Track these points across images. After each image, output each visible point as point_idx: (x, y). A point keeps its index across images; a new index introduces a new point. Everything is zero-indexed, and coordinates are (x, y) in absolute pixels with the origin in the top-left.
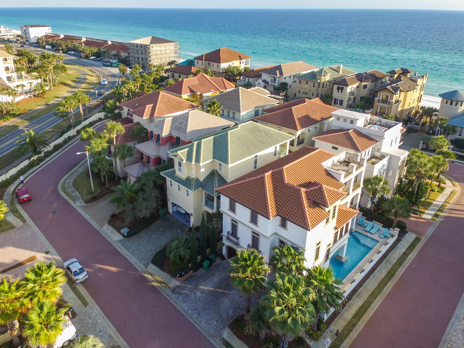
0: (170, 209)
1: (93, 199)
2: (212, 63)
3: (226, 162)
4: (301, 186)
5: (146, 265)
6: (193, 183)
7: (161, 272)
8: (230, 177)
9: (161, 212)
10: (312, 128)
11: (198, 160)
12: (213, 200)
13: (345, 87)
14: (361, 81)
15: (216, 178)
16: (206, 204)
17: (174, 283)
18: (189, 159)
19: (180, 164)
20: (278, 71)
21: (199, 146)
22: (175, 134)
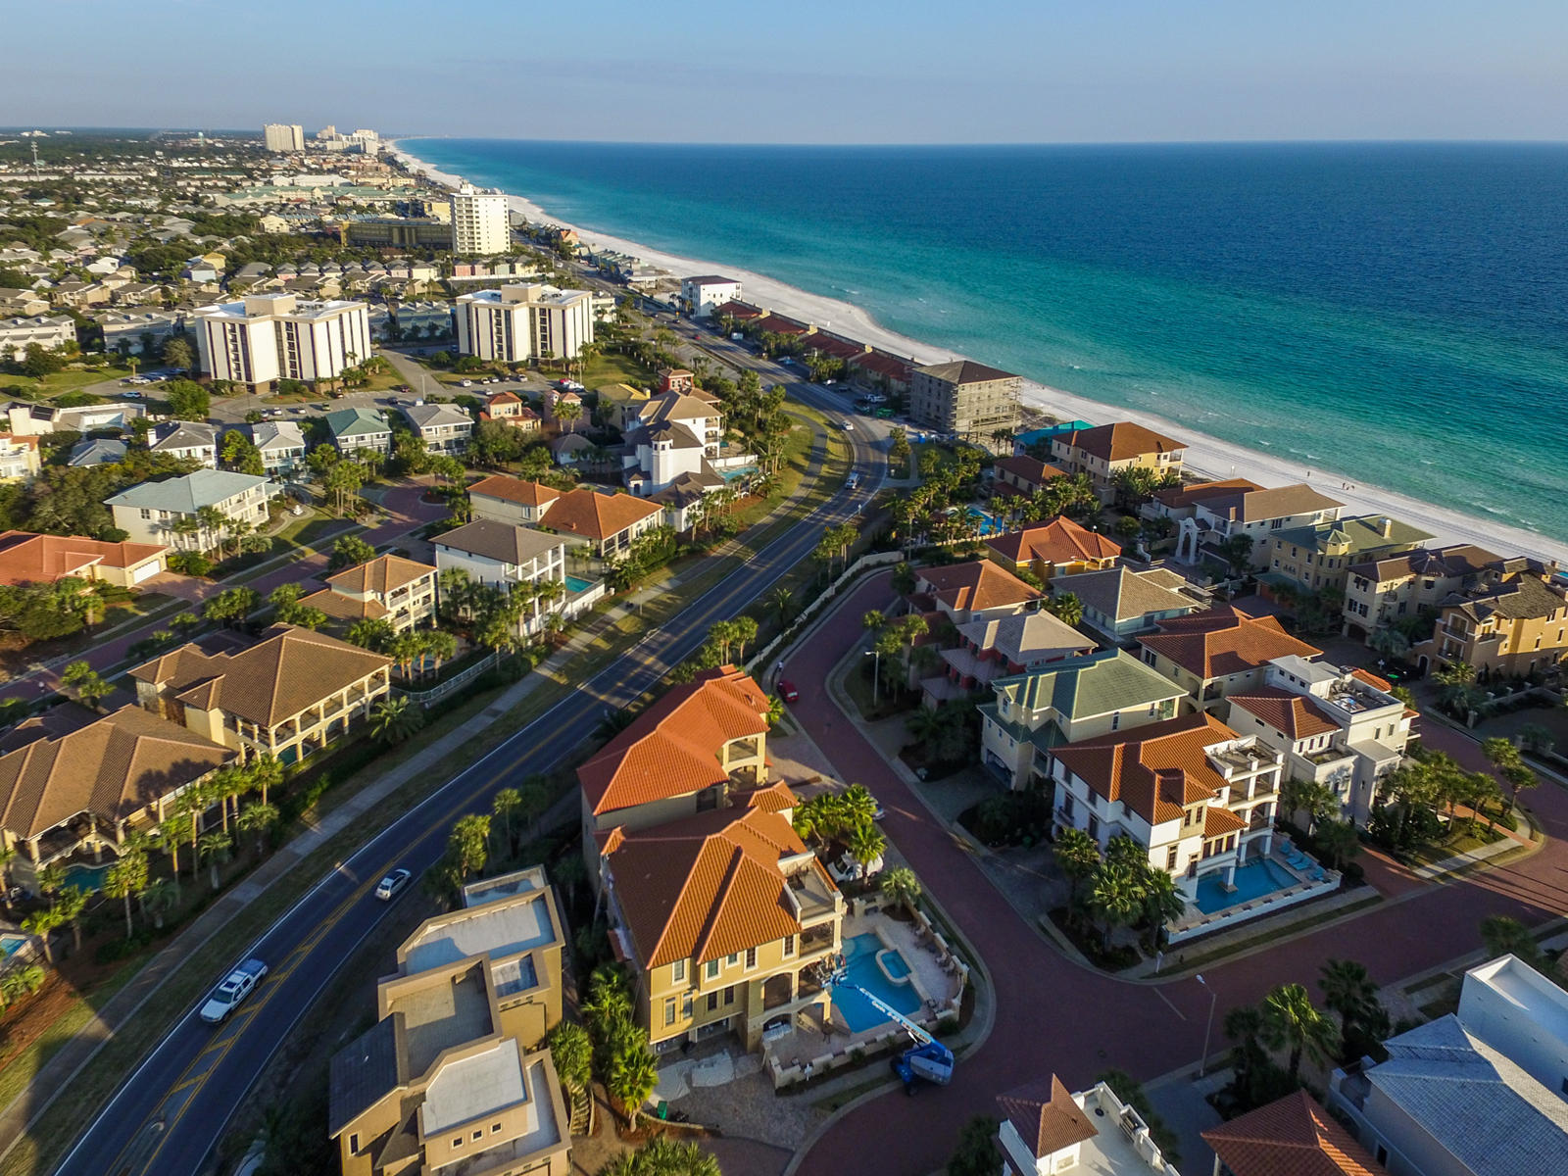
0: (984, 758)
1: (875, 717)
2: (1090, 456)
3: (1070, 717)
4: (1159, 772)
5: (951, 822)
6: (1021, 732)
7: (969, 835)
8: (1073, 736)
9: (972, 758)
10: (1239, 677)
11: (1030, 705)
12: (1046, 760)
13: (1371, 582)
14: (1419, 573)
15: (1053, 733)
16: (1036, 763)
17: (985, 851)
18: (1019, 700)
19: (1005, 703)
20: (1232, 510)
21: (1034, 683)
22: (1002, 650)
